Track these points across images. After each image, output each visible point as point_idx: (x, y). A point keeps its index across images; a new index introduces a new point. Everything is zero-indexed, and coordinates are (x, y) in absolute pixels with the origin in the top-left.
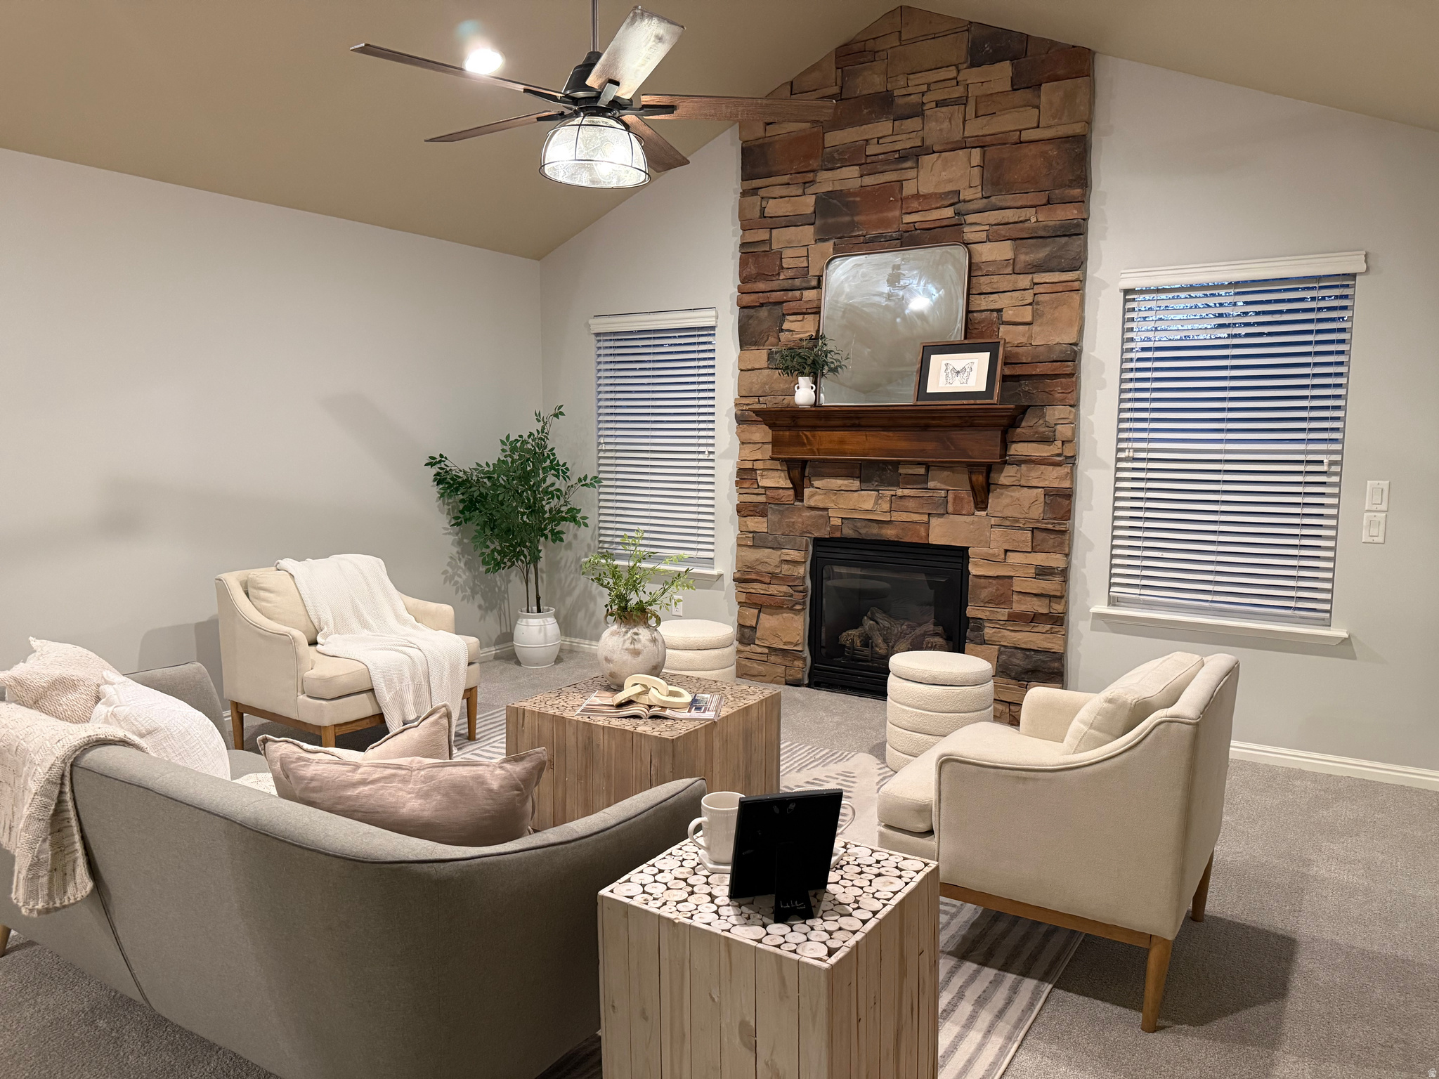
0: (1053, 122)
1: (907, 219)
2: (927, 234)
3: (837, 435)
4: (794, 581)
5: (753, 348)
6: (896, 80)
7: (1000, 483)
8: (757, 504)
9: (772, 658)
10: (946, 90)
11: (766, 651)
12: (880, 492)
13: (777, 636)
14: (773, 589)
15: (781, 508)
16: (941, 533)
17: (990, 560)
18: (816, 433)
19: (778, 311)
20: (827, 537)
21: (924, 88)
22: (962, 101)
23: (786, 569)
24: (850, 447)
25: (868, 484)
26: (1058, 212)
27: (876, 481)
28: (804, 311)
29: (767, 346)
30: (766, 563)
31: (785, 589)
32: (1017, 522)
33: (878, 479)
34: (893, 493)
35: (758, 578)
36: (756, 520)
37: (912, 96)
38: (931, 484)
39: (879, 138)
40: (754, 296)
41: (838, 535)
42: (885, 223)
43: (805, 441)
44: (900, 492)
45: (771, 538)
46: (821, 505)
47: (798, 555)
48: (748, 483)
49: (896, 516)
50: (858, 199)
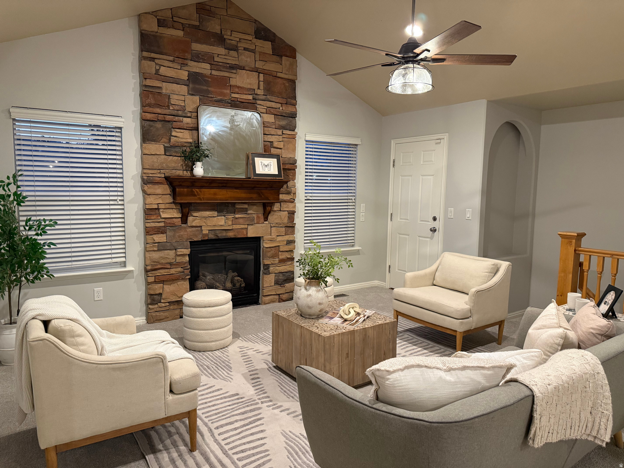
0: (287, 73)
1: (233, 95)
2: (242, 104)
3: (213, 191)
4: (184, 264)
5: (153, 143)
6: (226, 31)
7: (274, 210)
8: (159, 228)
9: (172, 307)
10: (248, 44)
11: (168, 304)
12: (226, 216)
13: (175, 295)
14: (173, 271)
15: (174, 228)
16: (252, 232)
17: (271, 241)
18: (202, 190)
19: (169, 125)
20: (200, 240)
21: (238, 40)
22: (253, 51)
23: (179, 259)
24: (220, 196)
25: (221, 213)
26: (289, 108)
27: (225, 212)
28: (185, 128)
29: (161, 143)
30: (167, 258)
31: (180, 269)
32: (280, 224)
33: (226, 210)
34: (233, 216)
35: (163, 267)
36: (160, 236)
37: (233, 41)
38: (249, 212)
39: (218, 54)
40: (153, 115)
41: (206, 238)
42: (224, 95)
43: (196, 194)
44: (237, 216)
45: (168, 244)
46: (198, 225)
47: (187, 251)
48: (155, 216)
49: (235, 227)
50: (210, 80)
